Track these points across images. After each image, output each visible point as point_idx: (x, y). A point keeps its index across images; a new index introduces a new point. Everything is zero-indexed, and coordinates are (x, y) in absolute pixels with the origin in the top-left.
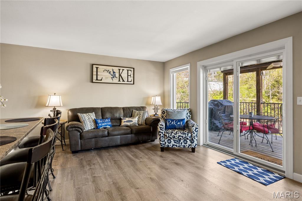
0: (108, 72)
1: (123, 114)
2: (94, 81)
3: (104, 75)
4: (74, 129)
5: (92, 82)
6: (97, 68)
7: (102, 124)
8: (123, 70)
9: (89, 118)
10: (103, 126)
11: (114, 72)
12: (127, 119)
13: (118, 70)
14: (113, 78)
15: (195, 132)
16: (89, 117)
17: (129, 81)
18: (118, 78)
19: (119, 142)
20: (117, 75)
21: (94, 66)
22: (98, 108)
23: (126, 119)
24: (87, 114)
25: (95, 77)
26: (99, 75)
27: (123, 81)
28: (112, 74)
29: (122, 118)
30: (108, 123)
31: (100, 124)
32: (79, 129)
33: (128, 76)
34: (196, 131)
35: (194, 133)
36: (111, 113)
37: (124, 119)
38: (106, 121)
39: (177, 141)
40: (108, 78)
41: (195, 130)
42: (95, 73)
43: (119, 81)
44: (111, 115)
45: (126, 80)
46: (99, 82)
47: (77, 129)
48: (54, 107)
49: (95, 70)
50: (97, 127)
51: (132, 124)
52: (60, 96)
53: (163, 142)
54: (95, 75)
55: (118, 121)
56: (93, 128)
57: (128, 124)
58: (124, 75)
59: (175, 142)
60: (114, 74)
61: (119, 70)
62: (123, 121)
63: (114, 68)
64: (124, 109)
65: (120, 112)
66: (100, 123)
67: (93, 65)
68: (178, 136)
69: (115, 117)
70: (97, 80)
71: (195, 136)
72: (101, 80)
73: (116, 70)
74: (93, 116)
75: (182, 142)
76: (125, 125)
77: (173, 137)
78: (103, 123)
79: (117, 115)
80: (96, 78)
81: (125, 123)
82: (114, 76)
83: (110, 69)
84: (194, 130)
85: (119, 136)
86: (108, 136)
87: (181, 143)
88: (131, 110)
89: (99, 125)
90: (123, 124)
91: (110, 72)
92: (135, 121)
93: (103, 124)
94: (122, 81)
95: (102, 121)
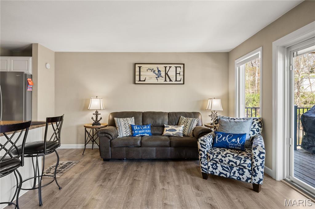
0: (153, 71)
1: (167, 120)
2: (137, 82)
3: (148, 75)
4: (104, 135)
5: (135, 84)
6: (140, 67)
7: (138, 132)
8: (170, 67)
9: (125, 124)
10: (140, 133)
11: (159, 71)
12: (171, 127)
13: (164, 68)
14: (158, 78)
15: (258, 158)
16: (126, 122)
17: (177, 80)
18: (164, 77)
19: (154, 156)
20: (163, 74)
21: (137, 66)
22: (139, 113)
23: (168, 127)
24: (125, 119)
25: (137, 78)
26: (141, 75)
27: (171, 80)
28: (157, 73)
29: (165, 125)
30: (146, 131)
31: (136, 132)
32: (109, 135)
33: (176, 73)
34: (260, 158)
35: (257, 161)
36: (153, 118)
37: (167, 127)
38: (144, 128)
39: (227, 168)
40: (152, 78)
41: (259, 155)
42: (137, 73)
43: (166, 81)
44: (152, 121)
45: (173, 79)
46: (142, 82)
47: (107, 135)
48: (96, 111)
49: (137, 69)
50: (133, 135)
51: (175, 134)
52: (101, 99)
53: (204, 165)
54: (138, 75)
55: (161, 129)
56: (128, 134)
57: (171, 133)
58: (172, 73)
59: (223, 169)
60: (159, 73)
61: (166, 67)
62: (166, 129)
63: (158, 66)
64: (169, 114)
65: (164, 118)
66: (137, 130)
67: (135, 64)
68: (228, 160)
69: (157, 123)
70: (140, 80)
71: (259, 164)
72: (145, 81)
73: (162, 68)
74: (131, 121)
75: (235, 172)
76: (167, 135)
77: (219, 161)
78: (140, 130)
79: (160, 122)
80: (139, 79)
81: (168, 132)
82: (159, 75)
83: (154, 67)
84: (256, 155)
85: (155, 148)
86: (140, 147)
87: (233, 171)
88: (178, 116)
89: (134, 132)
90: (165, 133)
91: (154, 72)
92: (179, 130)
93: (140, 132)
94: (169, 80)
95: (140, 128)
